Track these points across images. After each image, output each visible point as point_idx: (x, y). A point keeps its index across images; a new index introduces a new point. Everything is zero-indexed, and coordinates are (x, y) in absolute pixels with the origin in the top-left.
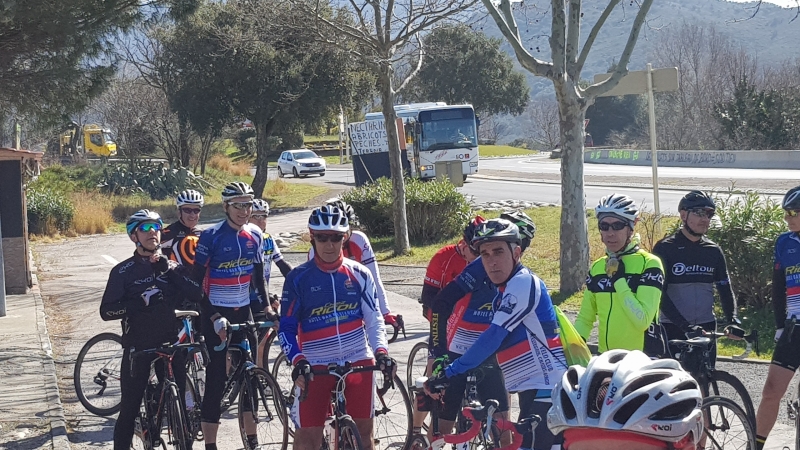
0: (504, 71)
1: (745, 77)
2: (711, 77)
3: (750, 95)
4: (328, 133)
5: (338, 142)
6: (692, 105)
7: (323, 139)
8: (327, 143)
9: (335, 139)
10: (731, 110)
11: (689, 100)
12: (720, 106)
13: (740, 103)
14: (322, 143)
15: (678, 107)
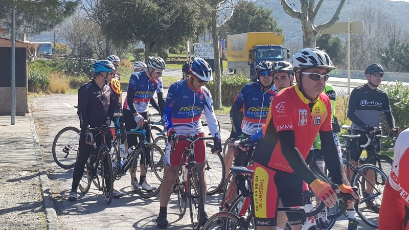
0: (272, 27)
1: (395, 36)
2: (377, 36)
3: (397, 45)
4: (181, 53)
5: (186, 58)
6: (367, 50)
8: (180, 58)
9: (185, 56)
10: (387, 52)
11: (365, 47)
12: (381, 50)
13: (392, 49)
14: (178, 57)
15: (359, 51)
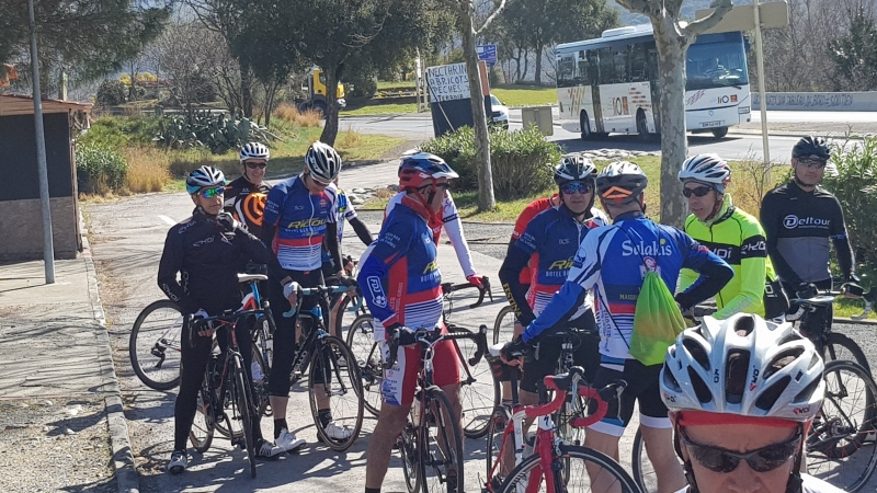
0: (596, 8)
1: (862, 10)
2: (824, 11)
3: (867, 30)
4: (404, 79)
5: (414, 89)
6: (803, 42)
7: (398, 85)
8: (403, 89)
9: (411, 85)
10: (847, 46)
11: (800, 36)
12: (834, 42)
13: (857, 39)
14: (398, 89)
15: (788, 45)
